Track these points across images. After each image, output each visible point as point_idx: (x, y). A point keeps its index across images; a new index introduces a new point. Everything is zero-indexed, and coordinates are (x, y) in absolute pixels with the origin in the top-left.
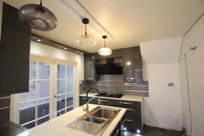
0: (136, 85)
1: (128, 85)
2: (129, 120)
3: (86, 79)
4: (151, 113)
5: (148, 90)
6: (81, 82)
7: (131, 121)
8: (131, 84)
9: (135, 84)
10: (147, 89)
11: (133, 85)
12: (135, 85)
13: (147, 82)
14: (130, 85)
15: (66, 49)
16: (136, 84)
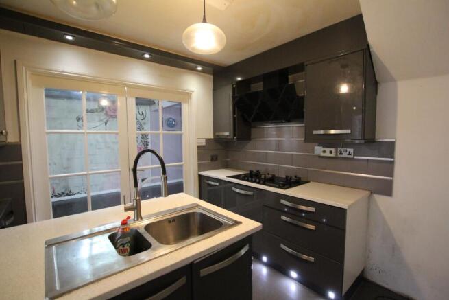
0: (349, 154)
1: (322, 154)
2: (305, 257)
3: (217, 134)
4: (395, 249)
5: (391, 174)
6: (203, 143)
7: (312, 259)
8: (333, 150)
9: (346, 151)
10: (389, 169)
11: (341, 154)
12: (345, 155)
13: (392, 145)
14: (328, 154)
15: (147, 56)
16: (351, 150)
